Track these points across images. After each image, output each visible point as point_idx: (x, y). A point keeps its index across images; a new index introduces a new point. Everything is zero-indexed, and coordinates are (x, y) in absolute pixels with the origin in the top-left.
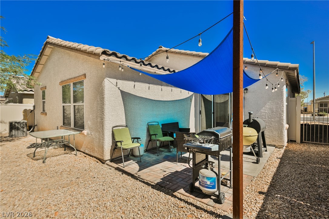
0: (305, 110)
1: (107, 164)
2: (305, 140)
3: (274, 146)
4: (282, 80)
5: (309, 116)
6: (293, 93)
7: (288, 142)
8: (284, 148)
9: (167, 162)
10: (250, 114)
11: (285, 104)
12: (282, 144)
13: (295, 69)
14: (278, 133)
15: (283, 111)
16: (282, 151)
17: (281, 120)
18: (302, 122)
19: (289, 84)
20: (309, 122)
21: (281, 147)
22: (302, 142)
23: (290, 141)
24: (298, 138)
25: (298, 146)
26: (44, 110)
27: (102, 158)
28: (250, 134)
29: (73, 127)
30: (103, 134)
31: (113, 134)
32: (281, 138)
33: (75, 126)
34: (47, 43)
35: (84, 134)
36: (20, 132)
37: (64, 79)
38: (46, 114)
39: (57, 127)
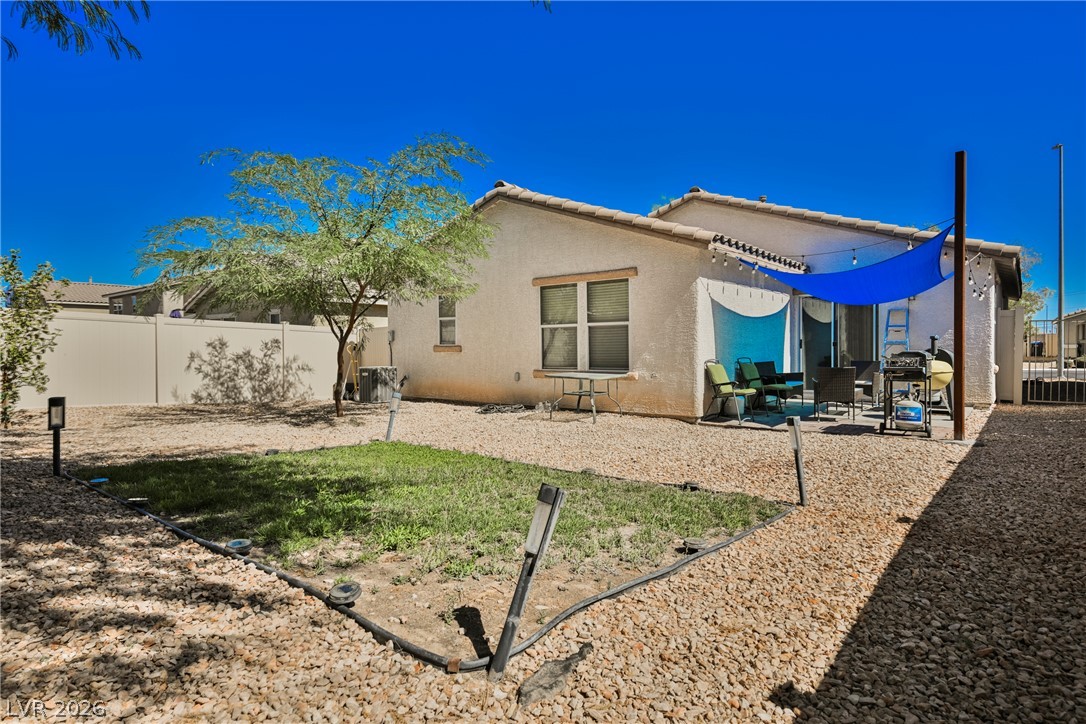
0: (1039, 352)
1: (699, 424)
2: (1032, 400)
3: (973, 406)
4: (990, 277)
6: (1004, 297)
7: (996, 402)
8: (991, 408)
10: (933, 339)
11: (993, 321)
12: (987, 401)
13: (1014, 255)
14: (980, 379)
15: (989, 336)
16: (989, 412)
17: (986, 352)
19: (999, 282)
21: (986, 406)
22: (1025, 403)
23: (1000, 401)
24: (1018, 395)
25: (1018, 409)
26: (446, 343)
27: (690, 414)
28: (942, 369)
29: (587, 369)
30: (693, 373)
31: (708, 374)
32: (985, 388)
33: (591, 366)
34: (498, 195)
35: (632, 378)
36: (388, 390)
37: (548, 273)
38: (460, 349)
39: (513, 375)
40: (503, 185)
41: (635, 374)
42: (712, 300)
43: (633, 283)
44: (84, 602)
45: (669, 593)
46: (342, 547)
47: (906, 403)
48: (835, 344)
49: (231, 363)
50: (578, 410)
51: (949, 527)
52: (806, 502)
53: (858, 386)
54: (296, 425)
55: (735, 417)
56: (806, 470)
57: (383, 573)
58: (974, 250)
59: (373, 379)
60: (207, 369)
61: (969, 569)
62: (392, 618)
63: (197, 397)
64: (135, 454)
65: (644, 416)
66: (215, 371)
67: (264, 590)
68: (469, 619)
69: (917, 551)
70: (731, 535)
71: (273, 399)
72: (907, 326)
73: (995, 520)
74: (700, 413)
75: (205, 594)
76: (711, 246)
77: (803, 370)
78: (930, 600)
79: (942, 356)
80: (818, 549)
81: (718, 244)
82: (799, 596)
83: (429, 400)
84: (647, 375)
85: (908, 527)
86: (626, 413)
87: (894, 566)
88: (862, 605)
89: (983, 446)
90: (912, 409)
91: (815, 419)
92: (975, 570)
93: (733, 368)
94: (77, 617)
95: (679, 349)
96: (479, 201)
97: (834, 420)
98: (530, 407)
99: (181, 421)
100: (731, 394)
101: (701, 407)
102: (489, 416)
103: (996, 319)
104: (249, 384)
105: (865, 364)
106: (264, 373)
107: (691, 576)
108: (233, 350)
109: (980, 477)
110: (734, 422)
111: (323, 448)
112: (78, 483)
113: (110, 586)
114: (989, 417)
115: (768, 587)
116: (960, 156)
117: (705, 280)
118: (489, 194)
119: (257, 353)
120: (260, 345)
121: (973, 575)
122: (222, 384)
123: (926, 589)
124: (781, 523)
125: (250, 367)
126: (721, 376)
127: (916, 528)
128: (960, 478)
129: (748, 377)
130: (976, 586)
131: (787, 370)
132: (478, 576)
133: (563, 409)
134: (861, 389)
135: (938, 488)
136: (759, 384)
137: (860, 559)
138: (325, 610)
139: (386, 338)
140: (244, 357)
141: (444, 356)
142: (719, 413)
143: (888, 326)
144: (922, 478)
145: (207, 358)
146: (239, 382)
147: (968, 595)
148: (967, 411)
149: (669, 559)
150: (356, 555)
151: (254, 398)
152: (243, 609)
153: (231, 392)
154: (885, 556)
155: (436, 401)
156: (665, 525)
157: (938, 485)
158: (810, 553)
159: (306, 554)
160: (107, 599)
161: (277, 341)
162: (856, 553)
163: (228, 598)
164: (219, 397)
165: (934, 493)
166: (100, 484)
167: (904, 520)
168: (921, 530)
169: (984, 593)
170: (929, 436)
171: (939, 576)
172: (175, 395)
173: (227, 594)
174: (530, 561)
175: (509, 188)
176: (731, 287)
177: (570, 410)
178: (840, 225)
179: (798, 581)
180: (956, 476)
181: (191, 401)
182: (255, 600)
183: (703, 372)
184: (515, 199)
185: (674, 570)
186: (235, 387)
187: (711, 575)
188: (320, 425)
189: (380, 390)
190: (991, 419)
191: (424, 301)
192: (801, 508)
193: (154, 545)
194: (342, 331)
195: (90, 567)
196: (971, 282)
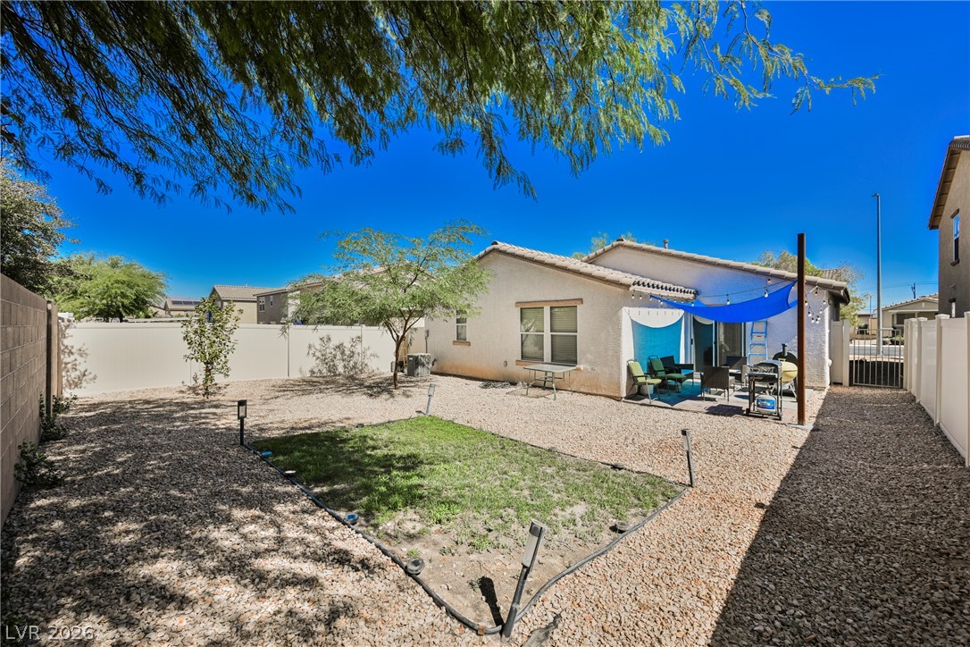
0: (863, 331)
1: (623, 401)
2: (856, 382)
3: (812, 388)
4: (825, 303)
5: (868, 344)
7: (830, 384)
8: (826, 390)
9: (688, 401)
10: (784, 346)
11: (827, 331)
12: (823, 385)
13: (842, 288)
14: (818, 370)
15: (824, 342)
16: (824, 394)
17: (821, 351)
18: (851, 357)
20: (868, 359)
21: (822, 389)
22: (851, 385)
23: (834, 383)
24: (846, 380)
25: (845, 390)
26: (461, 339)
27: (617, 395)
28: (789, 368)
29: (550, 361)
30: (620, 369)
31: (629, 369)
32: (821, 376)
33: (552, 360)
34: (494, 250)
35: (578, 369)
36: (425, 369)
37: (525, 300)
38: (469, 344)
39: (503, 363)
40: (497, 244)
41: (581, 366)
42: (632, 320)
43: (580, 308)
44: (273, 563)
45: (607, 568)
46: (408, 519)
47: (763, 396)
48: (716, 343)
49: (332, 351)
50: (544, 388)
51: (790, 515)
52: (695, 484)
53: (732, 374)
54: (371, 395)
55: (646, 396)
56: (694, 452)
57: (435, 544)
58: (813, 284)
59: (416, 362)
60: (318, 354)
61: (802, 556)
62: (443, 585)
63: (312, 372)
64: (282, 426)
65: (587, 394)
66: (323, 355)
67: (368, 555)
68: (486, 587)
69: (768, 538)
70: (645, 515)
71: (356, 373)
72: (766, 333)
73: (823, 507)
74: (624, 395)
75: (336, 557)
76: (631, 289)
77: (693, 362)
78: (775, 584)
79: (790, 358)
80: (701, 531)
81: (636, 286)
82: (689, 576)
83: (450, 375)
84: (589, 368)
85: (762, 512)
86: (574, 392)
87: (753, 550)
88: (729, 588)
89: (818, 430)
90: (768, 401)
91: (702, 399)
92: (807, 557)
93: (645, 363)
94: (272, 575)
95: (610, 353)
96: (482, 253)
97: (714, 400)
98: (514, 384)
99: (305, 393)
100: (645, 383)
101: (625, 391)
102: (488, 390)
103: (830, 329)
104: (342, 364)
105: (737, 359)
106: (351, 357)
107: (620, 553)
108: (334, 342)
109: (814, 463)
110: (646, 401)
111: (389, 422)
112: (255, 453)
113: (285, 550)
114: (824, 399)
115: (669, 567)
116: (801, 237)
117: (627, 308)
118: (488, 249)
119: (347, 345)
120: (349, 340)
121: (805, 561)
122: (327, 364)
123: (773, 573)
124: (678, 504)
125: (343, 353)
126: (639, 370)
127: (768, 514)
128: (801, 465)
129: (656, 369)
130: (806, 573)
131: (682, 361)
132: (490, 550)
133: (534, 386)
134: (733, 377)
135: (785, 474)
136: (663, 374)
137: (729, 541)
138: (404, 576)
139: (424, 334)
140: (340, 347)
141: (459, 348)
142: (636, 394)
143: (752, 332)
144: (774, 463)
145: (318, 347)
146: (337, 362)
147: (801, 581)
148: (807, 392)
149: (606, 537)
150: (419, 527)
151: (345, 372)
152: (359, 573)
153: (332, 369)
154: (746, 538)
155: (455, 376)
156: (602, 506)
157: (785, 470)
158: (696, 534)
159: (389, 524)
160: (285, 560)
161: (359, 337)
162: (727, 536)
163: (349, 561)
164: (325, 371)
165: (782, 478)
166: (267, 456)
167: (760, 505)
168: (773, 514)
169: (811, 580)
170: (780, 419)
171: (782, 562)
172: (301, 371)
173: (348, 558)
174: (525, 570)
175: (501, 245)
176: (644, 310)
177: (539, 387)
178: (719, 265)
179: (688, 561)
180: (797, 464)
181: (309, 375)
182: (364, 564)
183: (626, 368)
184: (504, 253)
185: (610, 547)
186: (334, 365)
187: (633, 552)
188: (385, 396)
189: (420, 369)
190: (826, 401)
191: (448, 318)
192: (690, 489)
193: (304, 512)
194: (398, 336)
195: (271, 532)
196: (810, 315)
